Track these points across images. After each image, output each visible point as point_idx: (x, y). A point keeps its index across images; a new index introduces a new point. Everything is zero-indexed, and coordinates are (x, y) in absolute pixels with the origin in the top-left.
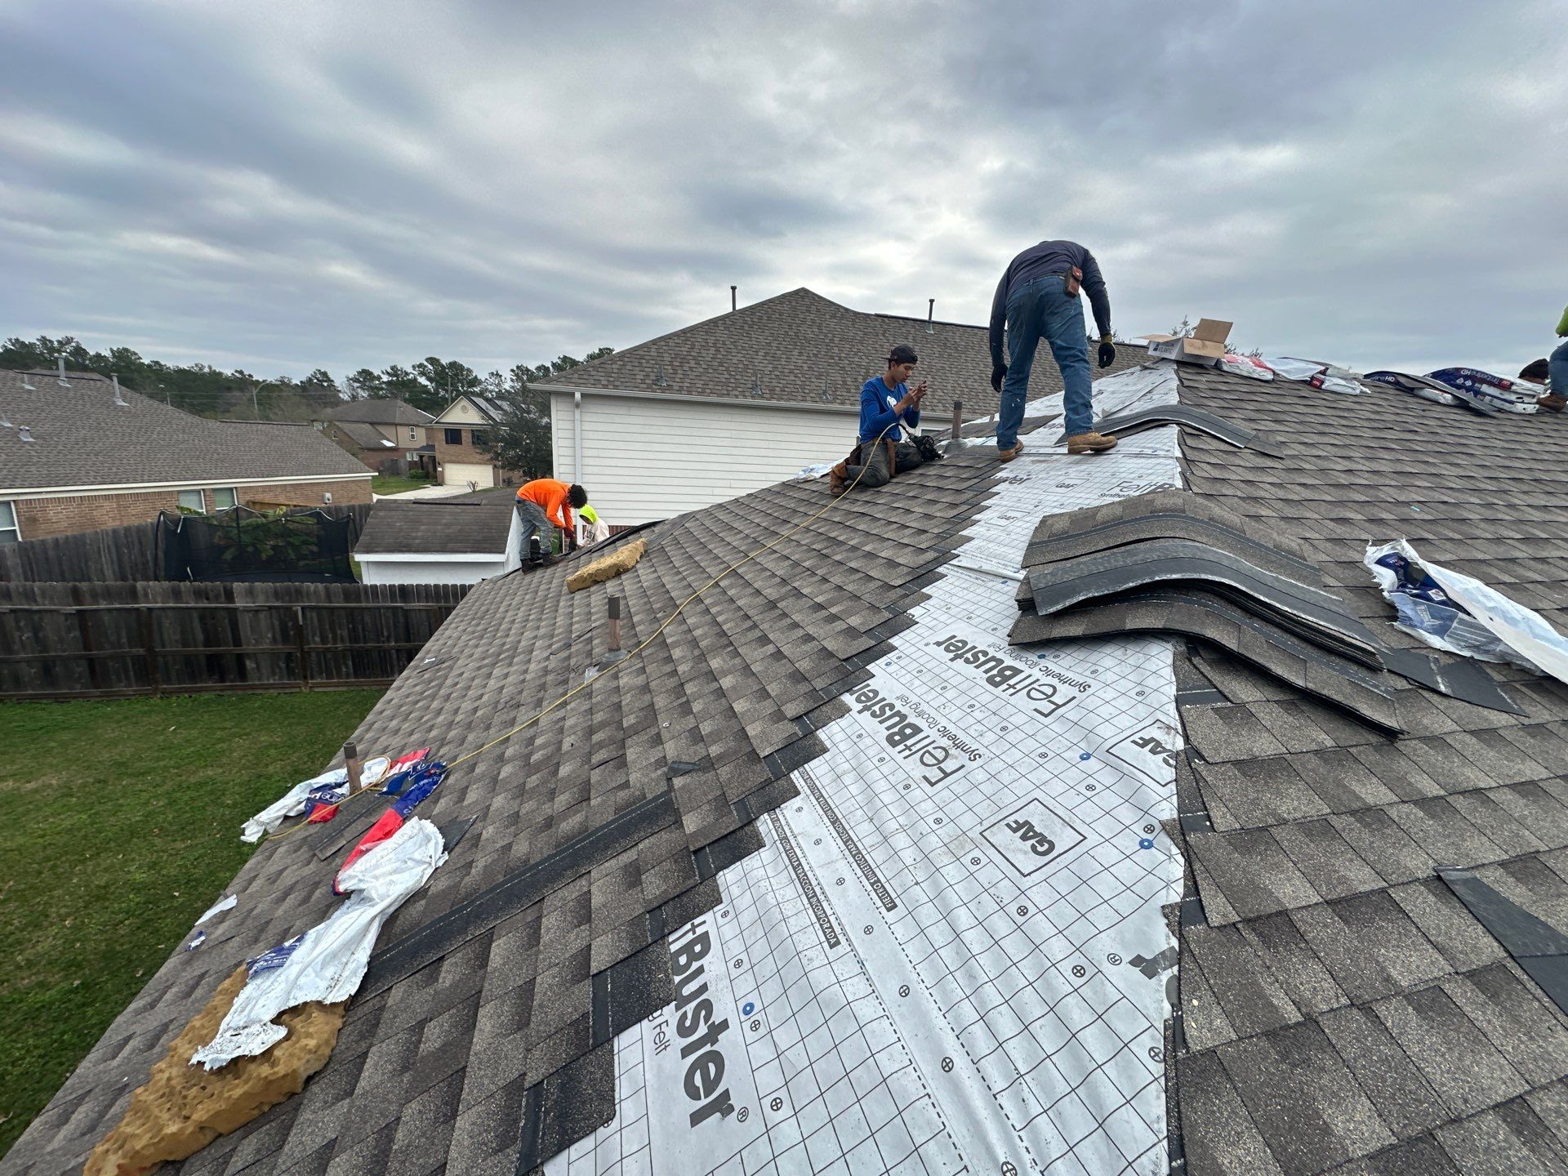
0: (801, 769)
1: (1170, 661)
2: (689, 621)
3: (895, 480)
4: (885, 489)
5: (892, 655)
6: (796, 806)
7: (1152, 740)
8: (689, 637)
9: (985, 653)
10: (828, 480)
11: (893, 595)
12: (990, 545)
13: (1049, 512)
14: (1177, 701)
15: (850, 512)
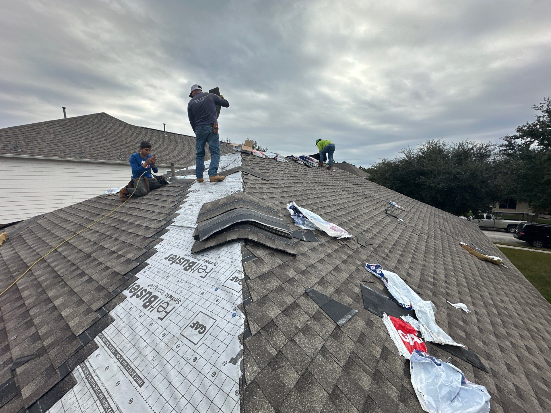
0: (100, 334)
1: (240, 249)
2: (35, 274)
3: (150, 193)
4: (145, 197)
5: (147, 268)
6: (96, 355)
7: (236, 277)
8: (35, 282)
9: (183, 259)
10: (119, 194)
11: (147, 241)
12: (186, 216)
13: (205, 202)
14: (242, 262)
15: (130, 208)
